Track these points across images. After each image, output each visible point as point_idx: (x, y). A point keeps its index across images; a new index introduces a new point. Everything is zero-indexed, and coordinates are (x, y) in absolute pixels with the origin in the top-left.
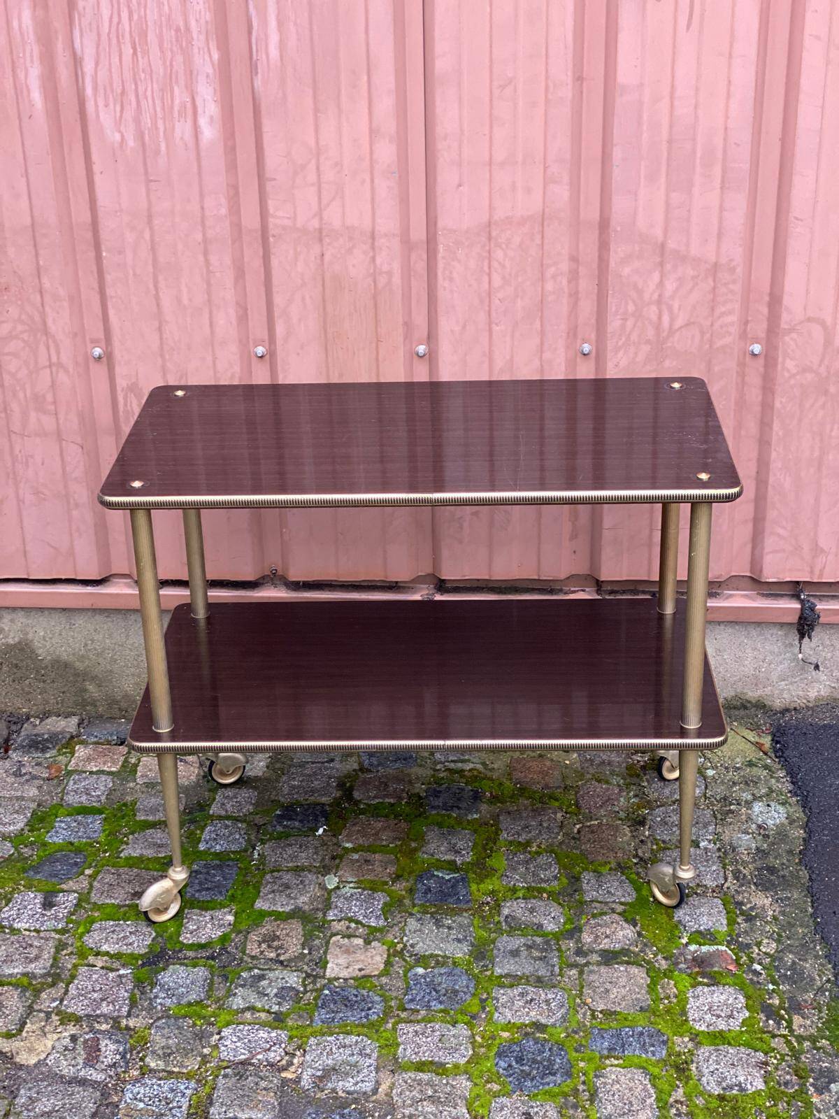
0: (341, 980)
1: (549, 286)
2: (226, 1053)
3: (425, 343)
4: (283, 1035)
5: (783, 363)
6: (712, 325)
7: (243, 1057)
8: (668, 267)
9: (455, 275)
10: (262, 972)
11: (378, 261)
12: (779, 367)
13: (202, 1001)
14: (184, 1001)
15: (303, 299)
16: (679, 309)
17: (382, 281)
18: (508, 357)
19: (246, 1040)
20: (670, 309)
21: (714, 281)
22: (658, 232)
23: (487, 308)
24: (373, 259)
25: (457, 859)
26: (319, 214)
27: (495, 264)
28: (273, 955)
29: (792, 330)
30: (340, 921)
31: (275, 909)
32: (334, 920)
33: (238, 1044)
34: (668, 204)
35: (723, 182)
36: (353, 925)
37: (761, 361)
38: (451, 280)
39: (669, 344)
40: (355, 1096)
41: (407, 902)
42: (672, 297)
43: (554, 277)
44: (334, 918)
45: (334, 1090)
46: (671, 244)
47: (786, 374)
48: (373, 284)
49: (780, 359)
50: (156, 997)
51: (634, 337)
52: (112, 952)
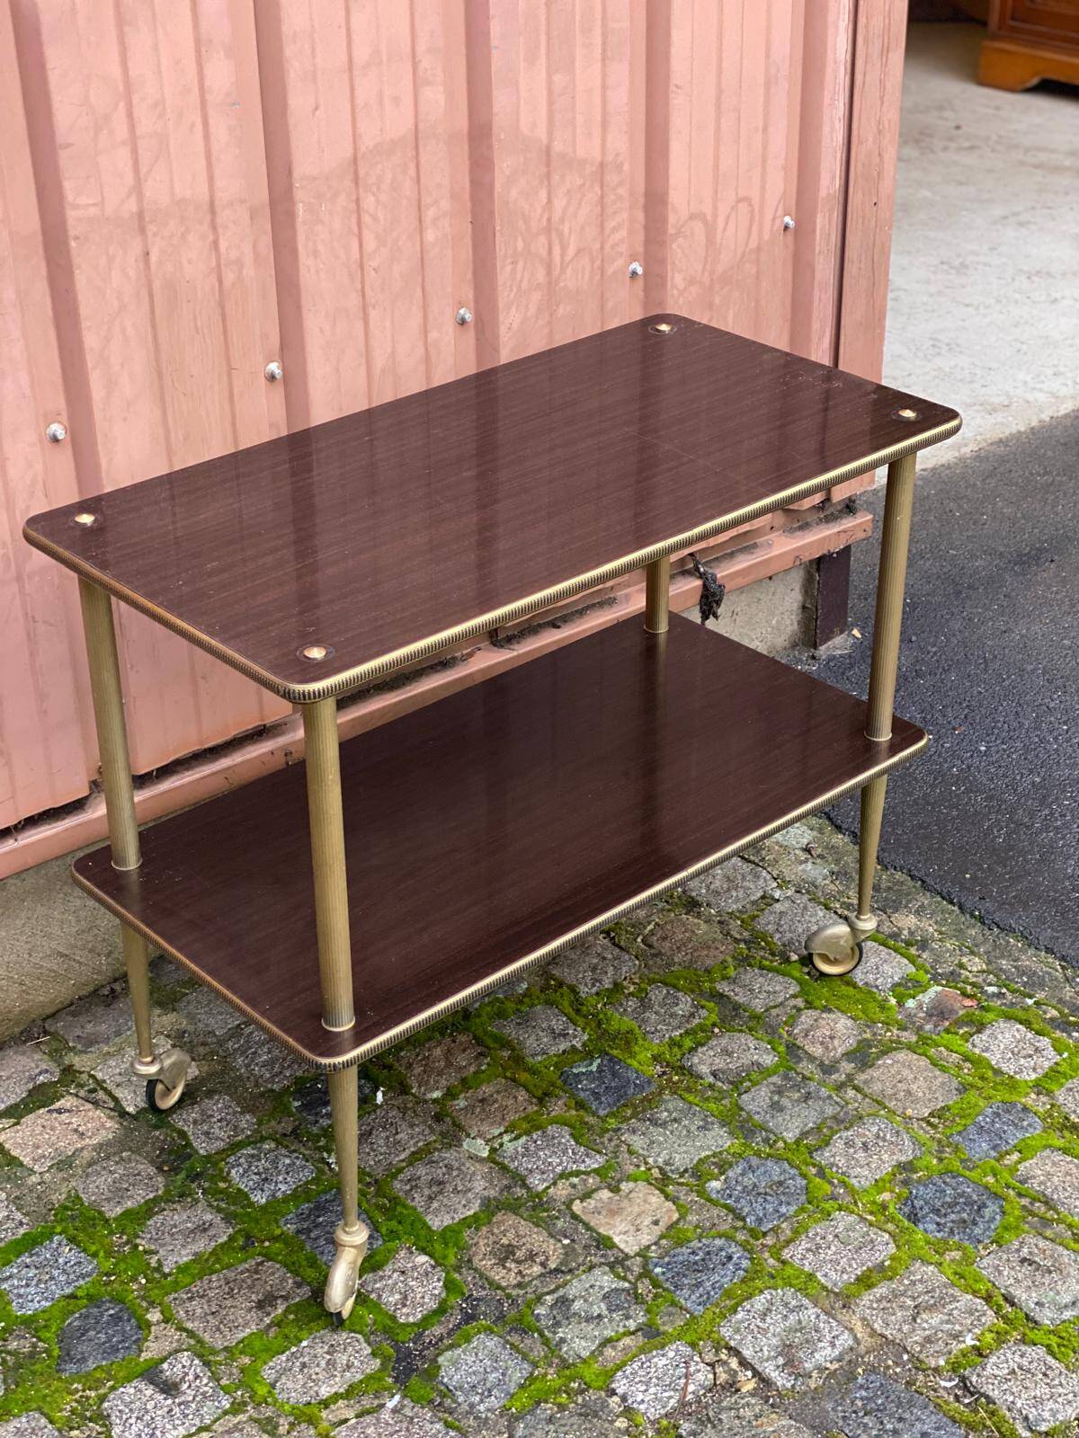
0: (653, 1248)
1: (430, 236)
2: (653, 1410)
3: (277, 357)
4: (681, 1348)
5: (673, 278)
6: (602, 248)
7: (672, 1402)
8: (556, 178)
9: (320, 247)
10: (556, 1295)
11: (223, 245)
12: (669, 284)
13: (532, 1374)
14: (513, 1388)
15: (123, 331)
16: (570, 233)
17: (229, 277)
18: (389, 350)
19: (654, 1380)
20: (560, 234)
21: (602, 187)
22: (541, 133)
23: (360, 287)
24: (215, 244)
25: (574, 1042)
26: (138, 188)
27: (366, 219)
28: (537, 1269)
29: (678, 234)
30: (555, 1184)
31: (462, 1217)
32: (548, 1188)
33: (652, 1390)
34: (550, 91)
35: (604, 51)
36: (575, 1180)
37: (640, 282)
38: (316, 253)
39: (562, 284)
40: (847, 1358)
41: (591, 1120)
42: (562, 220)
43: (435, 220)
44: (545, 1185)
45: (821, 1369)
46: (558, 147)
47: (675, 292)
48: (217, 284)
49: (669, 274)
50: (472, 1406)
51: (525, 285)
52: (342, 1390)
